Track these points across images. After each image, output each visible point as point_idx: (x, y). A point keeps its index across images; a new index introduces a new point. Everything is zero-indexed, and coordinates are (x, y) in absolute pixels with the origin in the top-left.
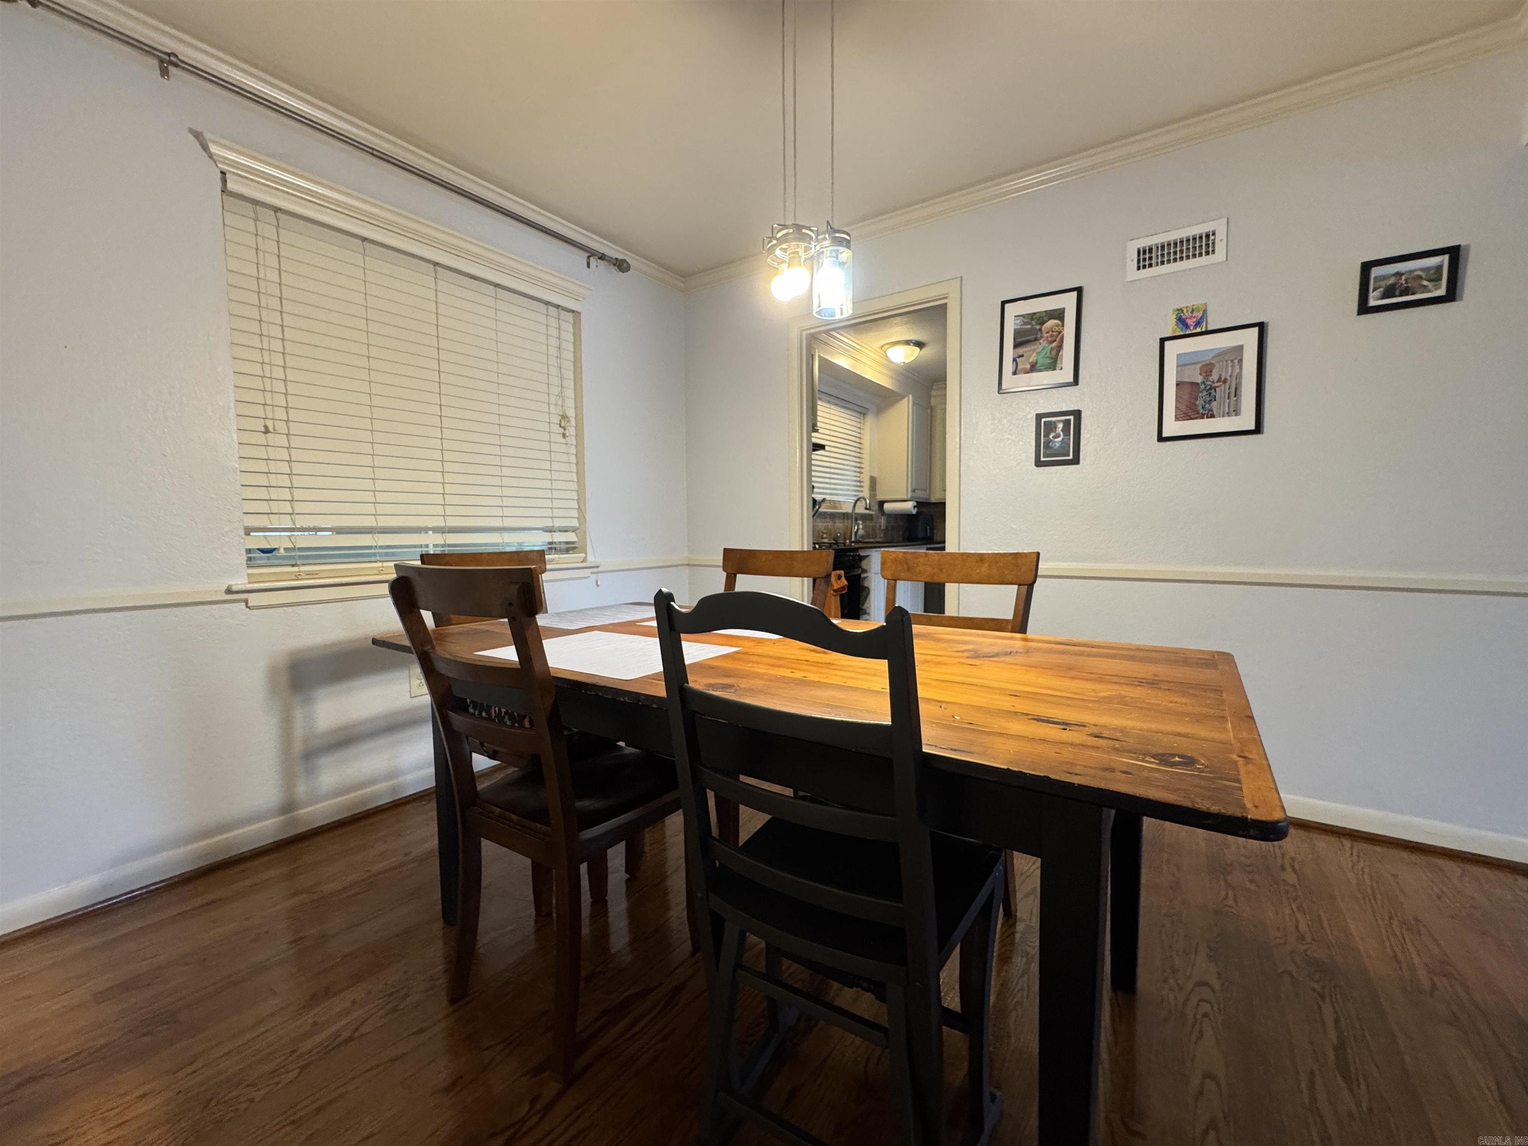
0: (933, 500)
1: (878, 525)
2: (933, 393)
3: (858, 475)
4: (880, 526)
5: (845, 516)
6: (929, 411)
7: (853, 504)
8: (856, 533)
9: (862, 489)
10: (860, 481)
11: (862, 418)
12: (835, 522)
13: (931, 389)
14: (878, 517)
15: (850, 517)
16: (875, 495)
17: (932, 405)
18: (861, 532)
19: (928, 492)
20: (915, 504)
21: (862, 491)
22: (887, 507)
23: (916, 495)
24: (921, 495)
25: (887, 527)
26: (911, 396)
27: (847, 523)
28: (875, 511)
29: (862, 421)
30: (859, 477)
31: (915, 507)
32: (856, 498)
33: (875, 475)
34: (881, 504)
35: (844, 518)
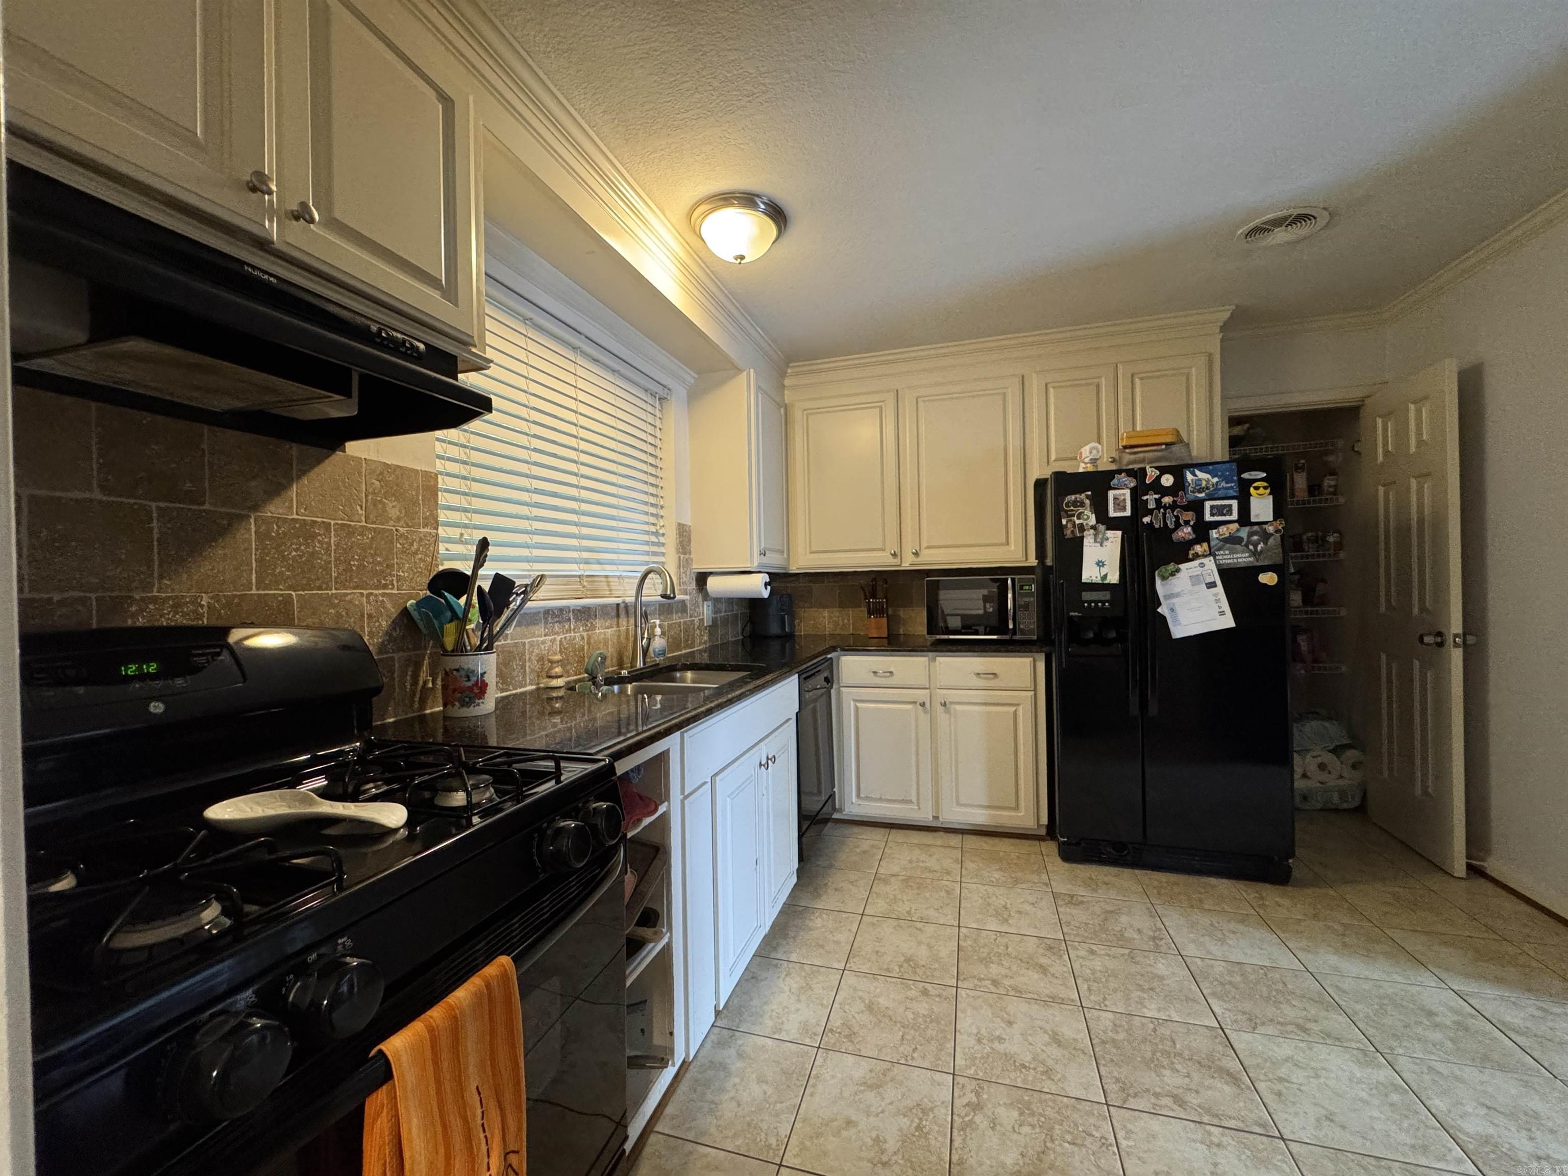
0: (793, 569)
1: (696, 619)
2: (787, 382)
3: (652, 520)
4: (702, 620)
5: (619, 611)
6: (782, 410)
7: (637, 581)
8: (645, 652)
9: (662, 550)
10: (656, 534)
11: (657, 405)
12: (593, 628)
13: (783, 374)
14: (696, 605)
15: (632, 610)
16: (688, 562)
17: (786, 401)
18: (659, 643)
19: (785, 556)
20: (767, 578)
21: (663, 554)
22: (713, 584)
23: (765, 560)
24: (775, 562)
25: (714, 621)
26: (752, 370)
27: (626, 624)
28: (690, 594)
29: (658, 414)
30: (654, 524)
31: (766, 584)
32: (644, 569)
33: (687, 521)
34: (702, 579)
35: (618, 616)
